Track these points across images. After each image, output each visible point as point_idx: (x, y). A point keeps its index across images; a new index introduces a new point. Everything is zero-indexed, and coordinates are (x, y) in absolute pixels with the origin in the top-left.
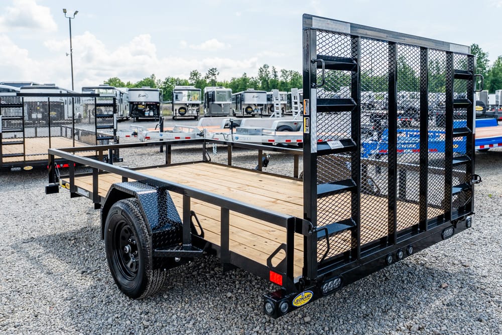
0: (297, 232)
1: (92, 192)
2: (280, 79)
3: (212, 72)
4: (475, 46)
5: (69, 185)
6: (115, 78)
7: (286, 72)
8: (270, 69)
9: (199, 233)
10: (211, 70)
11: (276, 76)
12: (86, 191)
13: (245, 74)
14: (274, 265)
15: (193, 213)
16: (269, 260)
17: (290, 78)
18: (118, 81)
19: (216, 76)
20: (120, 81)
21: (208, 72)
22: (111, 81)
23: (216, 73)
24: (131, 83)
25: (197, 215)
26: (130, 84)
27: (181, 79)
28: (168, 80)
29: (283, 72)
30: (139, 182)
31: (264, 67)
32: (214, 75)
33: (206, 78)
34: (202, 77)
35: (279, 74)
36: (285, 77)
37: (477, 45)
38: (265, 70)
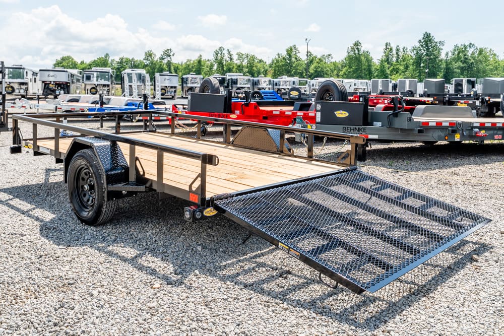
0: (208, 164)
1: (54, 149)
2: (236, 61)
3: (168, 53)
4: (427, 35)
5: (32, 145)
6: (68, 57)
7: (242, 55)
8: (225, 52)
9: (142, 173)
10: (166, 51)
11: (231, 59)
12: (48, 149)
13: (201, 56)
14: (194, 189)
15: (137, 159)
16: (190, 186)
17: (246, 61)
18: (71, 59)
19: (172, 57)
20: (73, 59)
21: (162, 54)
22: (63, 59)
23: (171, 54)
24: (85, 62)
25: (140, 159)
26: (83, 63)
27: (136, 59)
28: (122, 60)
29: (239, 55)
30: (96, 137)
31: (219, 49)
32: (169, 56)
33: (160, 59)
34: (156, 58)
35: (235, 57)
36: (242, 60)
37: (430, 34)
38: (220, 53)
